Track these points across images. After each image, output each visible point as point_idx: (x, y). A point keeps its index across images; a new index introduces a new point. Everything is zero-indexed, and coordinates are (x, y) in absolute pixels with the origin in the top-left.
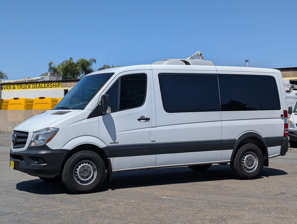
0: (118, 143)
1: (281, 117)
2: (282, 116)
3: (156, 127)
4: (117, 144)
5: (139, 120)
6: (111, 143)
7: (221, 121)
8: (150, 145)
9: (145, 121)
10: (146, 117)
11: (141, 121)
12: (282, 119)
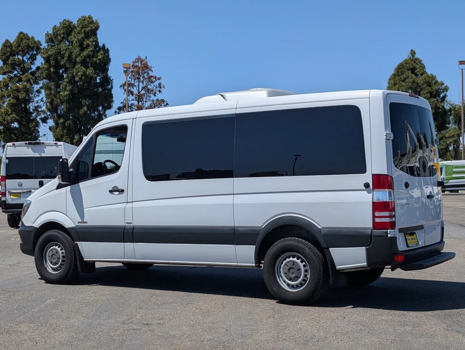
0: (87, 222)
1: (364, 188)
2: (367, 185)
3: (132, 202)
4: (85, 224)
5: (111, 191)
6: (79, 222)
7: (234, 194)
8: (125, 228)
9: (118, 194)
10: (120, 188)
11: (115, 193)
12: (369, 193)
